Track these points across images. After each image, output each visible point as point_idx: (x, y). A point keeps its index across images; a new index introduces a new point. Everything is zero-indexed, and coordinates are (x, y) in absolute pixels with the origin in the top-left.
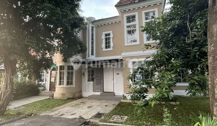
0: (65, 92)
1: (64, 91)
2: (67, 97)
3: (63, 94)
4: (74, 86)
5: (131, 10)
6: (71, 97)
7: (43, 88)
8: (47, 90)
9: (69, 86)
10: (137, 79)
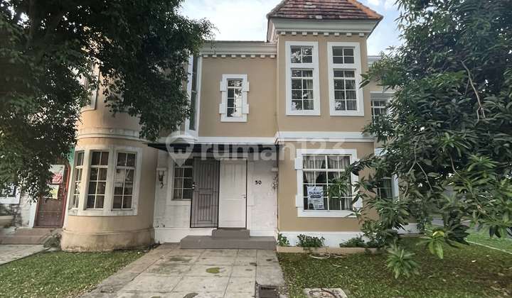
0: (104, 231)
1: (101, 227)
2: (113, 244)
3: (100, 237)
4: (136, 213)
5: (303, 34)
6: (125, 244)
7: (11, 217)
8: (23, 223)
9: (119, 212)
10: (312, 197)
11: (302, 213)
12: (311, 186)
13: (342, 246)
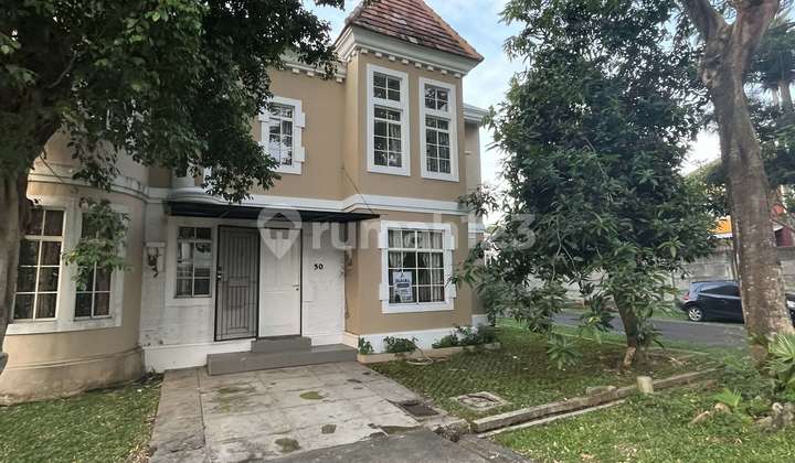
1: (53, 353)
4: (118, 323)
5: (391, 58)
9: (90, 323)
10: (399, 286)
11: (387, 308)
12: (396, 271)
13: (435, 346)
